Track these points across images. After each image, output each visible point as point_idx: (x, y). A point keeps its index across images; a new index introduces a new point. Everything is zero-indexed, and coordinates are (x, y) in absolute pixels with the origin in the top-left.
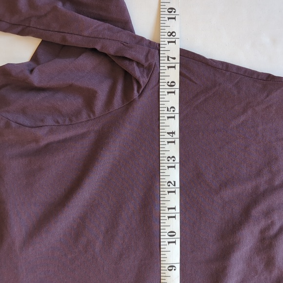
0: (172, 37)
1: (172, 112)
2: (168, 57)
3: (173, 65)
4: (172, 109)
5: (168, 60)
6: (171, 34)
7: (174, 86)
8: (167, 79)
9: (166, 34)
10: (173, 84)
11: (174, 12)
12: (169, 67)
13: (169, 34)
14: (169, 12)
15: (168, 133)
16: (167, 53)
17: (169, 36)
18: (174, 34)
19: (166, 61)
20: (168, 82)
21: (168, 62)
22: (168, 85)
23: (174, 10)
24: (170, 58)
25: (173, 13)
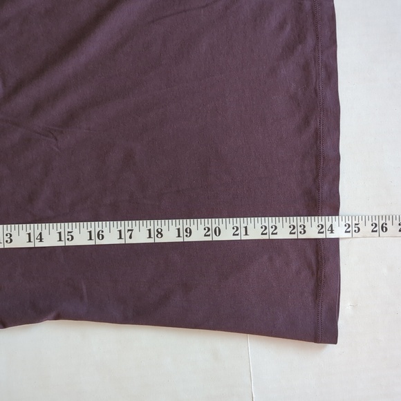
0: (156, 233)
1: (67, 237)
2: (132, 230)
3: (123, 237)
4: (70, 237)
5: (129, 230)
6: (159, 233)
7: (99, 238)
8: (106, 230)
9: (159, 227)
10: (101, 238)
11: (187, 236)
12: (120, 231)
13: (159, 230)
14: (186, 229)
15: (41, 234)
16: (136, 229)
17: (157, 230)
18: (159, 236)
19: (127, 228)
20: (102, 232)
21: (126, 231)
22: (99, 232)
23: (188, 235)
24: (130, 232)
25: (185, 234)
